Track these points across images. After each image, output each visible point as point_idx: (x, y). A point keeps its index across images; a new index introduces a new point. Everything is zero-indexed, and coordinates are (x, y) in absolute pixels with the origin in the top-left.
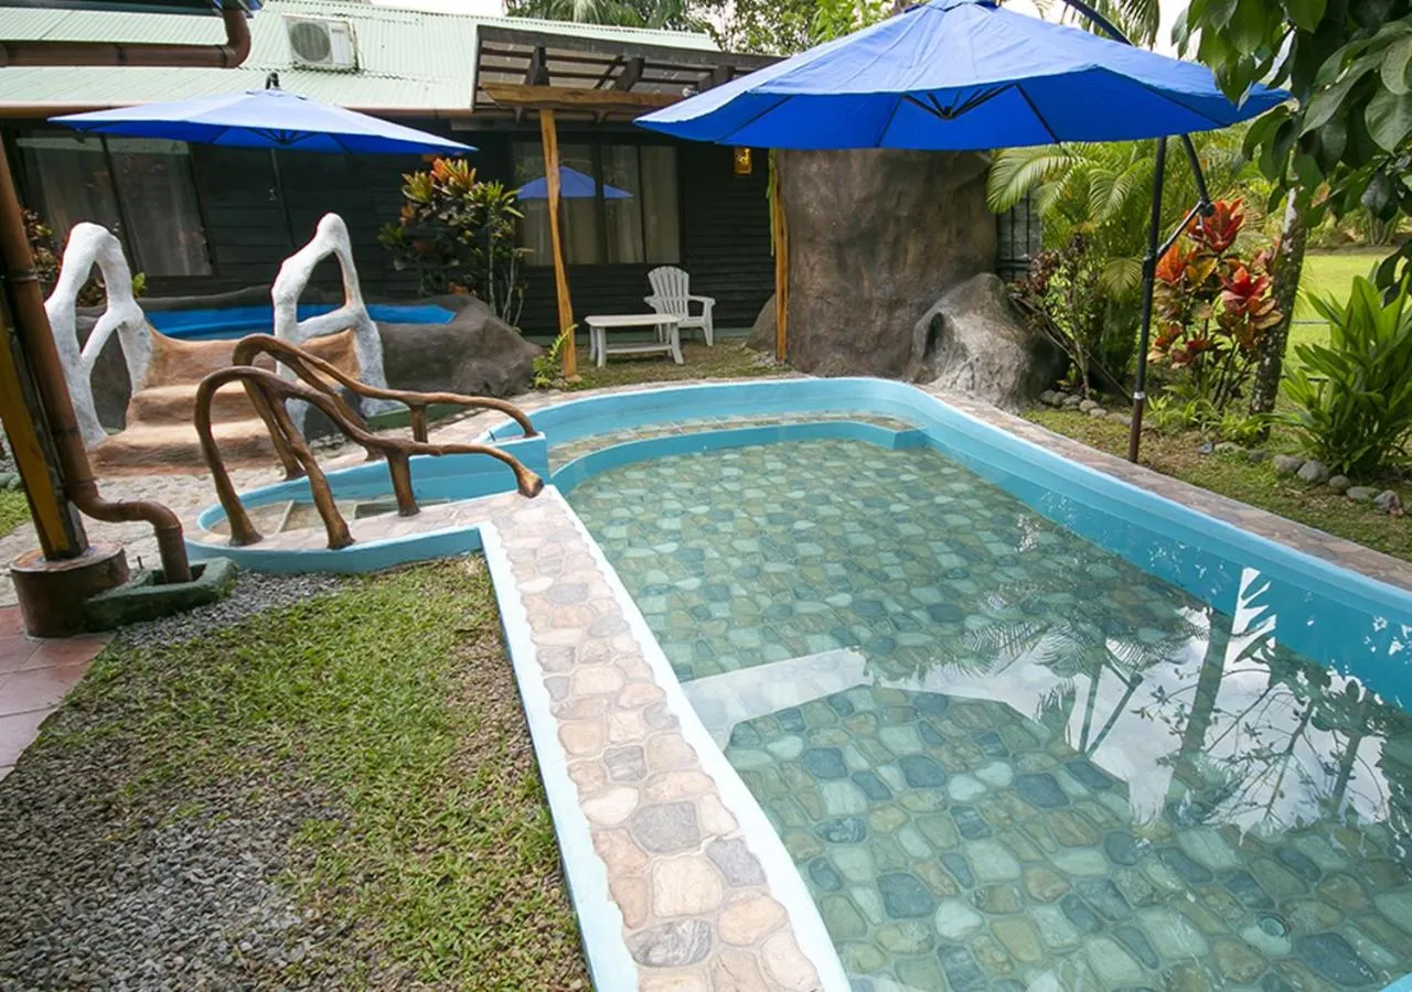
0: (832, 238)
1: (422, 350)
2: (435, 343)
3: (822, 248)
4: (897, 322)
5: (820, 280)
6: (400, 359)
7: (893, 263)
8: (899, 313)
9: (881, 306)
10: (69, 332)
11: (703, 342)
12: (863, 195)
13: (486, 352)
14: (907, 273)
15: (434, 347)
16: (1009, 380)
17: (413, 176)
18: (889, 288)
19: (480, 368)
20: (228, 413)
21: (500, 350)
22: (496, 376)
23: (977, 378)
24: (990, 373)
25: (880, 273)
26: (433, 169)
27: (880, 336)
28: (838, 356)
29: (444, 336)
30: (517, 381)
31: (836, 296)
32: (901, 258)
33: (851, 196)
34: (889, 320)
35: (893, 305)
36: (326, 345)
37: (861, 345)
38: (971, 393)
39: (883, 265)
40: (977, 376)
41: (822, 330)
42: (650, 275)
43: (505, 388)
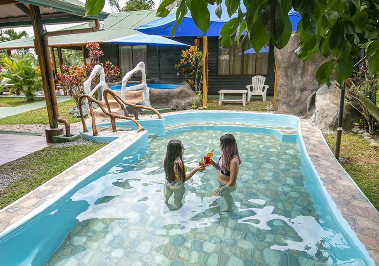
0: (284, 66)
1: (161, 96)
2: (165, 94)
3: (282, 69)
4: (303, 96)
5: (281, 80)
6: (154, 97)
7: (303, 74)
8: (305, 93)
9: (298, 90)
10: (89, 87)
11: (261, 100)
12: (291, 50)
13: (180, 97)
14: (308, 78)
15: (164, 95)
16: (330, 120)
17: (185, 51)
18: (301, 83)
19: (176, 102)
20: (114, 106)
21: (185, 97)
22: (180, 104)
23: (316, 119)
24: (322, 117)
25: (298, 78)
26: (190, 49)
27: (297, 101)
28: (284, 107)
29: (168, 92)
30: (187, 106)
31: (285, 86)
32: (306, 72)
33: (287, 51)
34: (301, 95)
35: (303, 90)
36: (137, 93)
37: (291, 103)
38: (313, 124)
39: (299, 75)
40: (317, 117)
41: (280, 98)
42: (253, 78)
43: (182, 108)
